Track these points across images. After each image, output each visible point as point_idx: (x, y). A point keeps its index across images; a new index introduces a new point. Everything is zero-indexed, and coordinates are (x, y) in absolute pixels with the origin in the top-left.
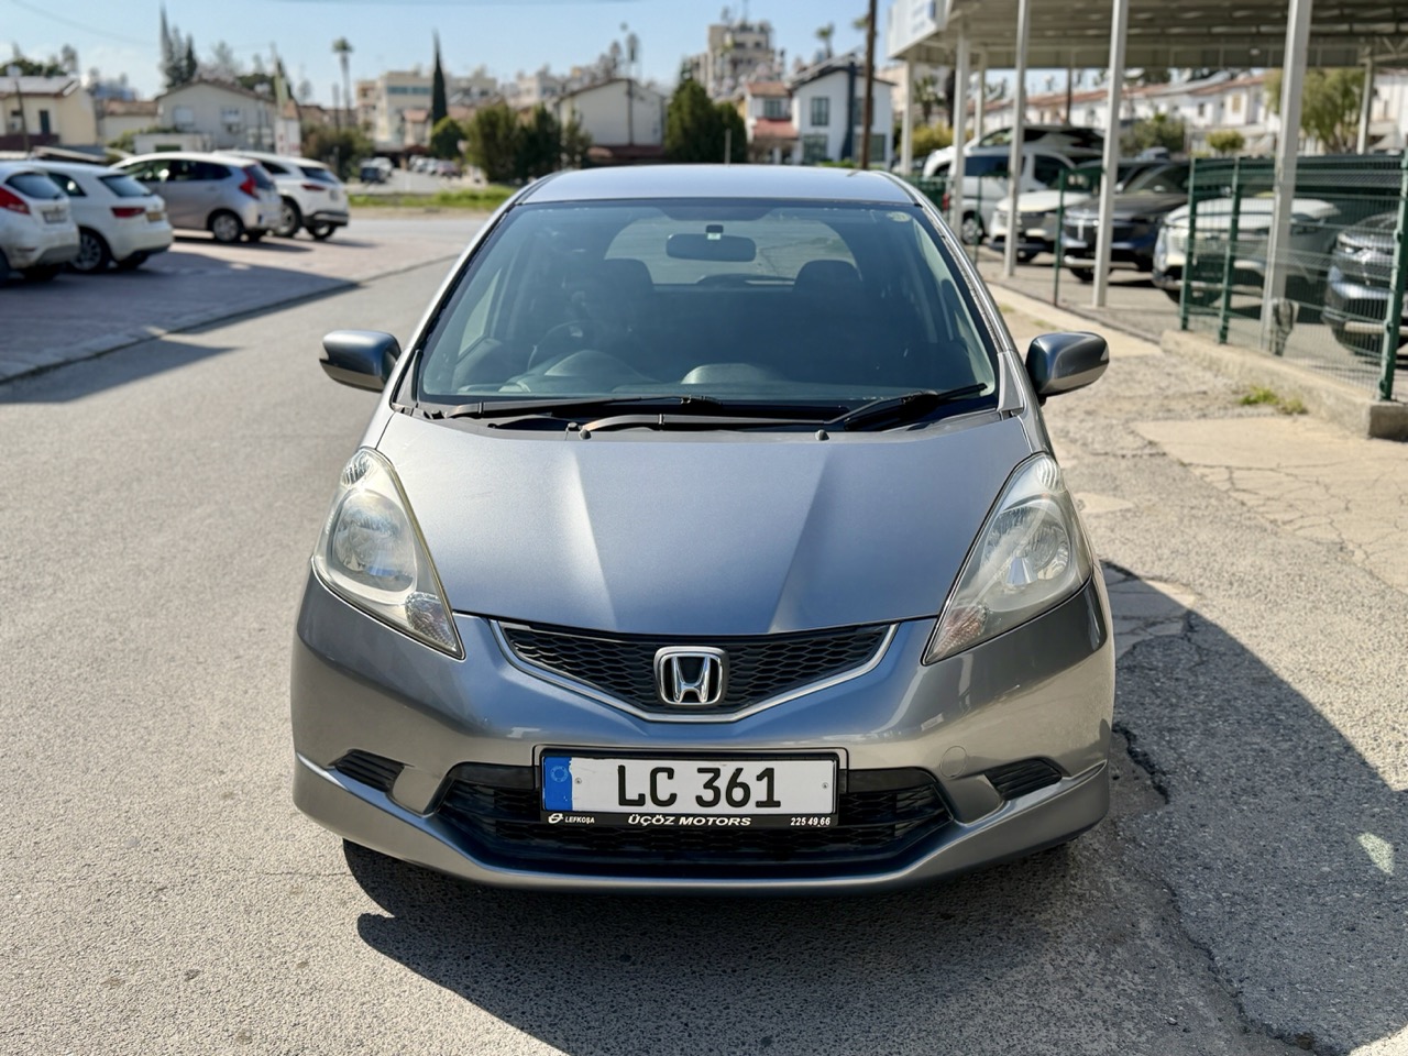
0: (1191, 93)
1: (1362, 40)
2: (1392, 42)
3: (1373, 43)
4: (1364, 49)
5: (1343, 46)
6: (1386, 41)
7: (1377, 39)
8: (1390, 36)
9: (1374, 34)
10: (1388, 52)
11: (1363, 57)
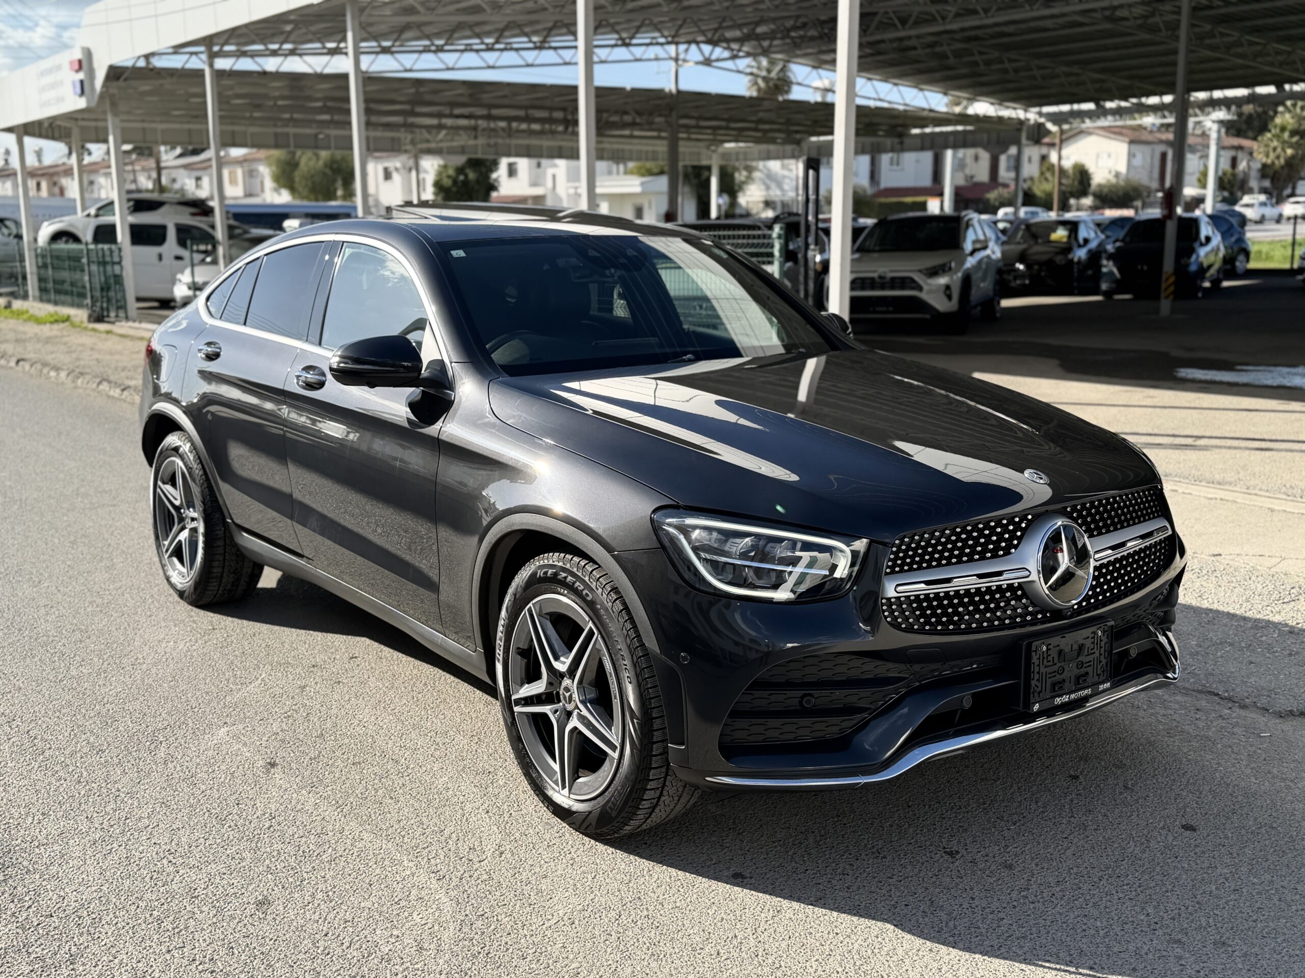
0: (186, 167)
1: (403, 130)
2: (429, 133)
3: (412, 132)
4: (406, 138)
5: (389, 134)
6: (424, 131)
7: (417, 130)
8: (429, 128)
9: (413, 125)
10: (428, 141)
11: (405, 144)
